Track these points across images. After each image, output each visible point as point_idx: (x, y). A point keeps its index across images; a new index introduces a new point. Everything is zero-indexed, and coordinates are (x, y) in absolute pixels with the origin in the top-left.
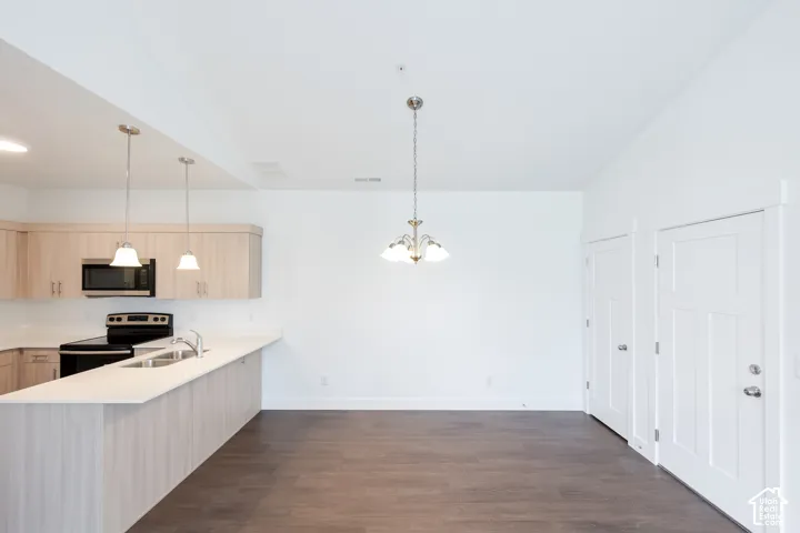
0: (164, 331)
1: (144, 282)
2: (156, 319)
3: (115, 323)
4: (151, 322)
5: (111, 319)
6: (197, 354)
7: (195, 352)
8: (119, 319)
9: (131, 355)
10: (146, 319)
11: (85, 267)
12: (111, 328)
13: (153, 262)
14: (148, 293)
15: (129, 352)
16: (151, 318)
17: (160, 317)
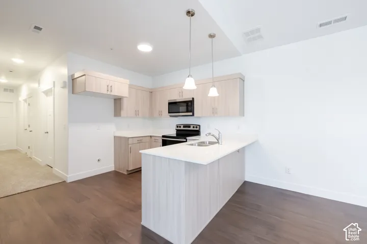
0: (197, 133)
1: (190, 109)
2: (194, 127)
3: (179, 128)
4: (191, 128)
5: (178, 127)
6: (219, 143)
7: (218, 142)
8: (180, 127)
9: (186, 141)
10: (189, 127)
11: (170, 104)
12: (177, 130)
13: (193, 99)
14: (191, 114)
15: (185, 140)
16: (192, 126)
17: (195, 126)
